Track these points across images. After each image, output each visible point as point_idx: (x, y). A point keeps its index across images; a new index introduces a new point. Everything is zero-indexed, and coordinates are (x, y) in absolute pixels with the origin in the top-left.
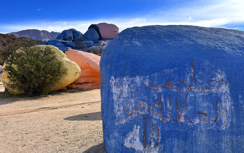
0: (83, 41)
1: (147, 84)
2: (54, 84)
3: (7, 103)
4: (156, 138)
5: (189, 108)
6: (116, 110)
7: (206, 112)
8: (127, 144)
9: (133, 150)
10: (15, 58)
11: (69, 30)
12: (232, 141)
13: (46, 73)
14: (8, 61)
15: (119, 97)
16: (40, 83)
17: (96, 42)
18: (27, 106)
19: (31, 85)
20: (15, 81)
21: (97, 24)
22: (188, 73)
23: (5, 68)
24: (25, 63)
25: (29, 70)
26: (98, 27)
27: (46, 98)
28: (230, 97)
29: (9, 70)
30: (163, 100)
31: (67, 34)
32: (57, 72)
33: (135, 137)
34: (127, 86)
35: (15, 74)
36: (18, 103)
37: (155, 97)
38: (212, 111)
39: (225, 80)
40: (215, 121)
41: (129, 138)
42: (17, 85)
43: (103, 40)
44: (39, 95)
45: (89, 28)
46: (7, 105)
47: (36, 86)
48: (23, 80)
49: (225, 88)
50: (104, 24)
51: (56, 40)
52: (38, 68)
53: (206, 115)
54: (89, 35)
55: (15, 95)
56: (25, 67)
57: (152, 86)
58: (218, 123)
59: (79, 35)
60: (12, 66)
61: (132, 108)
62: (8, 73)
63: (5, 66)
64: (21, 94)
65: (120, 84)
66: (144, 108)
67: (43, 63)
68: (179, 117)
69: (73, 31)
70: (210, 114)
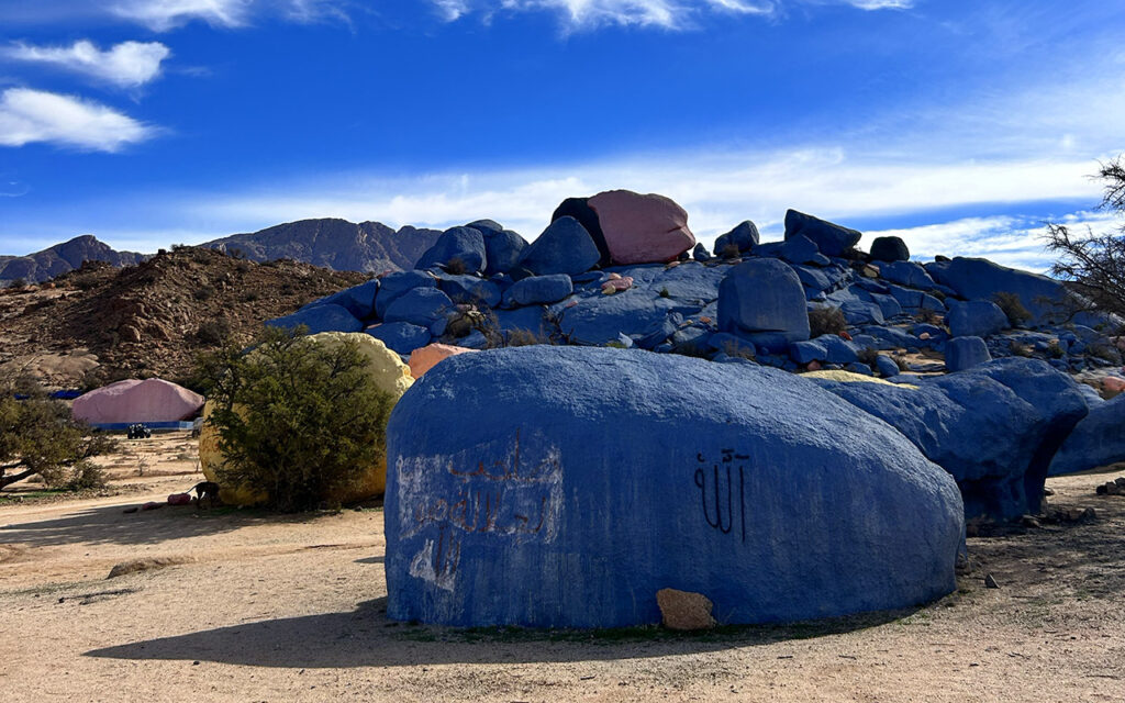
0: (530, 275)
1: (449, 468)
2: (362, 470)
3: (215, 531)
4: (453, 560)
5: (504, 508)
6: (402, 515)
7: (526, 515)
8: (414, 572)
9: (422, 580)
10: (244, 383)
11: (469, 225)
12: (560, 561)
13: (336, 433)
14: (222, 392)
15: (408, 493)
16: (318, 468)
17: (586, 280)
18: (273, 542)
19: (288, 474)
20: (241, 459)
21: (589, 196)
22: (510, 450)
23: (212, 416)
24: (274, 401)
25: (285, 423)
26: (592, 211)
27: (335, 518)
28: (561, 491)
29: (223, 423)
30: (469, 496)
31: (462, 243)
32: (373, 429)
33: (426, 560)
34: (420, 473)
35: (243, 438)
36: (246, 531)
37: (458, 491)
38: (535, 514)
39: (559, 462)
40: (537, 529)
41: (417, 562)
42: (246, 471)
43: (619, 268)
44: (313, 510)
45: (557, 214)
46: (215, 536)
47: (305, 478)
48: (266, 456)
49: (557, 477)
50: (622, 197)
51: (417, 272)
52: (311, 419)
53: (525, 520)
54: (556, 245)
55: (240, 507)
56: (271, 416)
57: (457, 473)
58: (541, 532)
59: (514, 247)
60: (233, 410)
61: (425, 511)
62: (219, 432)
63: (211, 411)
64: (256, 503)
65: (410, 470)
66: (442, 510)
67: (327, 400)
68: (488, 523)
69: (489, 233)
70: (532, 518)
